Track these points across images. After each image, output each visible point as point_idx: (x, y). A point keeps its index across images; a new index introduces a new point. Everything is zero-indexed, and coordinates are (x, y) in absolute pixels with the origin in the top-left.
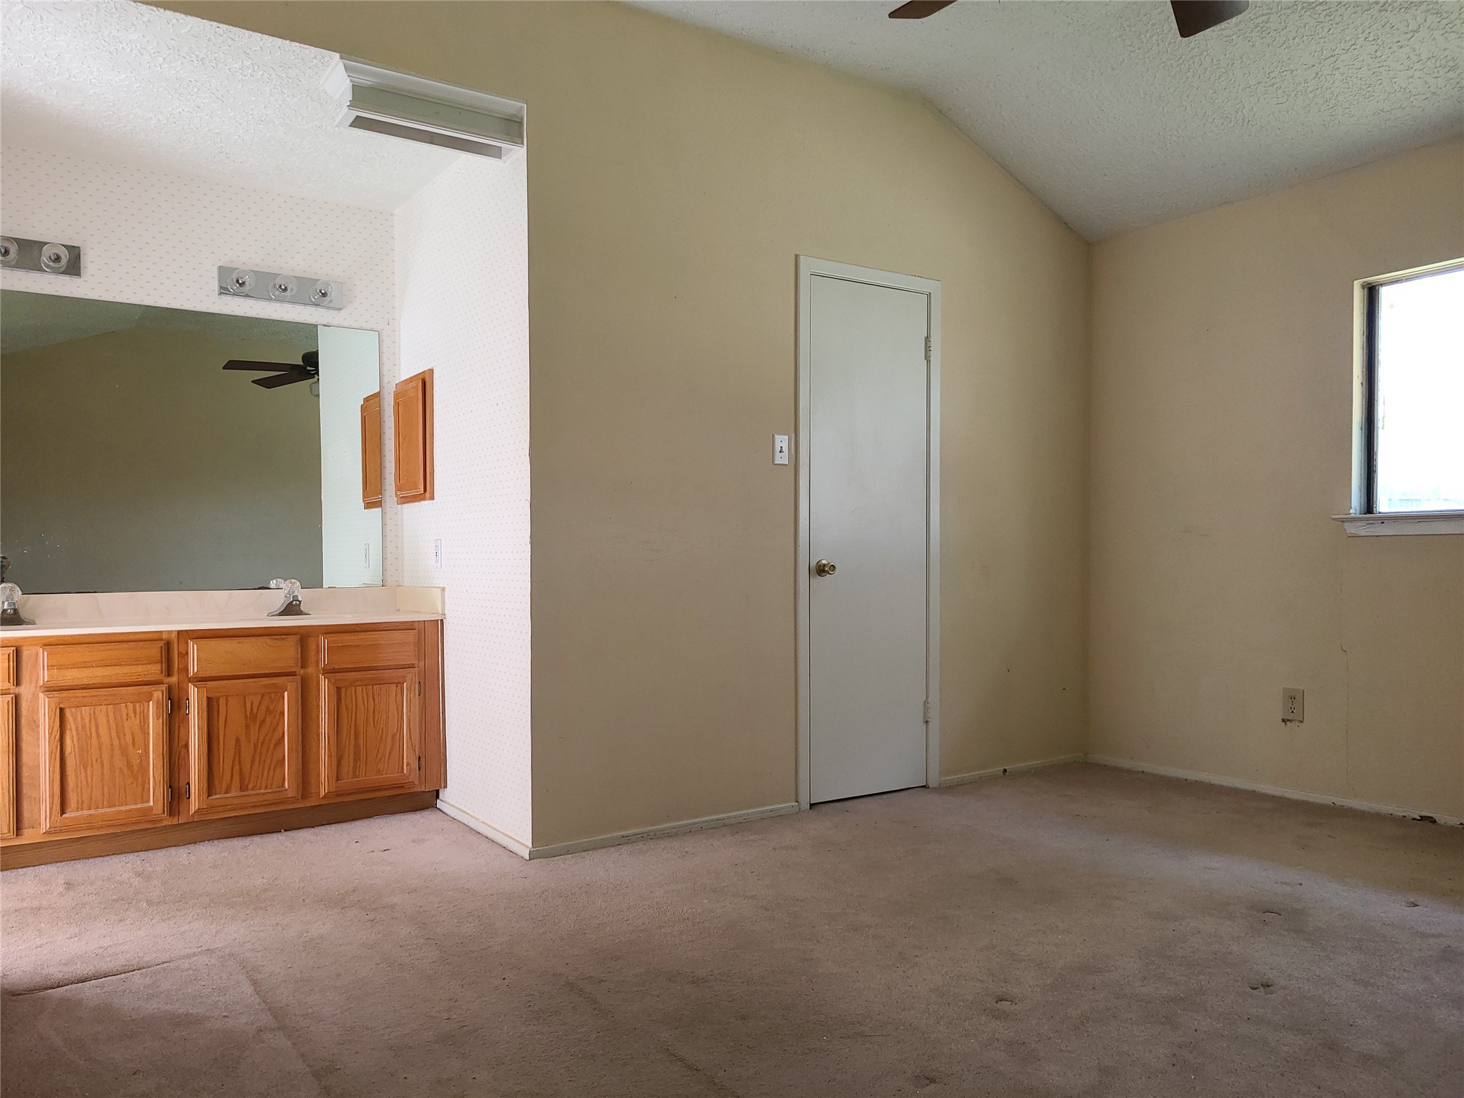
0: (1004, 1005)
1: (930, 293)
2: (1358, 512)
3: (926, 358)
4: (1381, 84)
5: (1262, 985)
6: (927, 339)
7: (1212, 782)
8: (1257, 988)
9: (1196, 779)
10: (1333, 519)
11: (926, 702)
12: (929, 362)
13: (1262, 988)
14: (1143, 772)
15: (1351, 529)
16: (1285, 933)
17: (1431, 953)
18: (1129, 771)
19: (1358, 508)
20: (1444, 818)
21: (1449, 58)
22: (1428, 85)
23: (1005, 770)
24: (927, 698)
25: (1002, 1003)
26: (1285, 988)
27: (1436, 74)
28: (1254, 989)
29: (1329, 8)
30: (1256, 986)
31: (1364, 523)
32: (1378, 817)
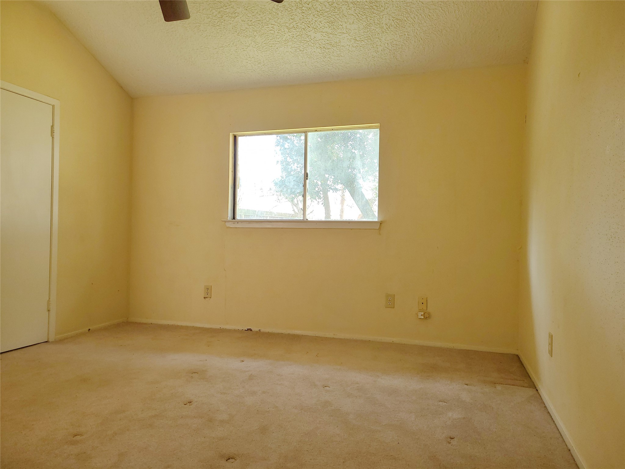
0: (78, 438)
1: (54, 105)
2: (230, 219)
3: (51, 136)
4: (238, 62)
5: (189, 402)
6: (52, 127)
7: (178, 325)
8: (187, 404)
9: (172, 324)
10: (222, 221)
11: (49, 301)
12: (53, 138)
13: (188, 404)
14: (151, 323)
15: (228, 225)
16: (199, 380)
17: (246, 378)
18: (145, 324)
19: (230, 217)
20: (255, 329)
21: (258, 59)
22: (252, 67)
23: (89, 329)
24: (49, 299)
25: (76, 437)
26: (196, 402)
27: (255, 64)
28: (185, 405)
29: (221, 28)
30: (186, 403)
31: (232, 223)
32: (235, 331)
